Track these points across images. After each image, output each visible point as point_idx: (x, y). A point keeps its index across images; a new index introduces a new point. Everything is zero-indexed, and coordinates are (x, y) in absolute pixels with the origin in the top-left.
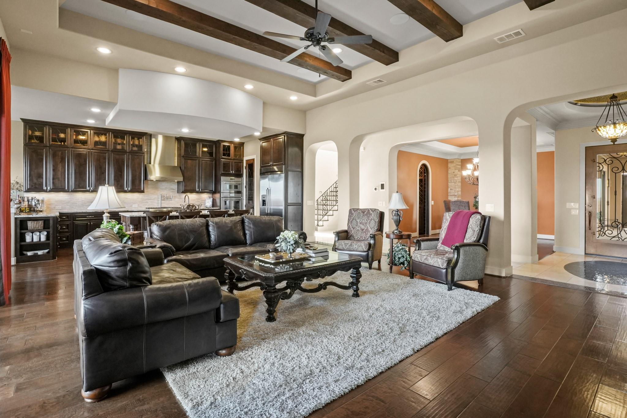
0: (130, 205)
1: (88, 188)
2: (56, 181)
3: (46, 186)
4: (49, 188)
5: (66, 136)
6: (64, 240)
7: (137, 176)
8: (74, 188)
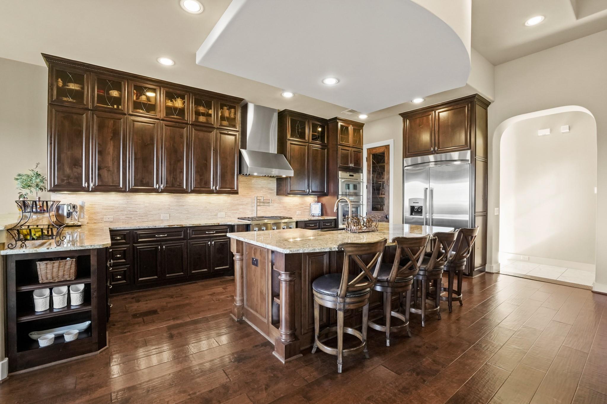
0: (215, 214)
1: (156, 186)
2: (105, 173)
3: (87, 180)
4: (91, 185)
5: (121, 95)
6: (119, 279)
7: (229, 167)
8: (133, 185)
